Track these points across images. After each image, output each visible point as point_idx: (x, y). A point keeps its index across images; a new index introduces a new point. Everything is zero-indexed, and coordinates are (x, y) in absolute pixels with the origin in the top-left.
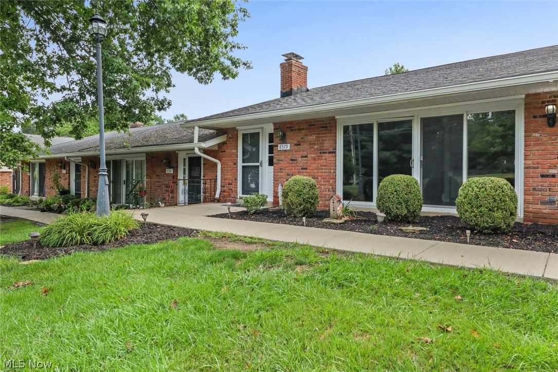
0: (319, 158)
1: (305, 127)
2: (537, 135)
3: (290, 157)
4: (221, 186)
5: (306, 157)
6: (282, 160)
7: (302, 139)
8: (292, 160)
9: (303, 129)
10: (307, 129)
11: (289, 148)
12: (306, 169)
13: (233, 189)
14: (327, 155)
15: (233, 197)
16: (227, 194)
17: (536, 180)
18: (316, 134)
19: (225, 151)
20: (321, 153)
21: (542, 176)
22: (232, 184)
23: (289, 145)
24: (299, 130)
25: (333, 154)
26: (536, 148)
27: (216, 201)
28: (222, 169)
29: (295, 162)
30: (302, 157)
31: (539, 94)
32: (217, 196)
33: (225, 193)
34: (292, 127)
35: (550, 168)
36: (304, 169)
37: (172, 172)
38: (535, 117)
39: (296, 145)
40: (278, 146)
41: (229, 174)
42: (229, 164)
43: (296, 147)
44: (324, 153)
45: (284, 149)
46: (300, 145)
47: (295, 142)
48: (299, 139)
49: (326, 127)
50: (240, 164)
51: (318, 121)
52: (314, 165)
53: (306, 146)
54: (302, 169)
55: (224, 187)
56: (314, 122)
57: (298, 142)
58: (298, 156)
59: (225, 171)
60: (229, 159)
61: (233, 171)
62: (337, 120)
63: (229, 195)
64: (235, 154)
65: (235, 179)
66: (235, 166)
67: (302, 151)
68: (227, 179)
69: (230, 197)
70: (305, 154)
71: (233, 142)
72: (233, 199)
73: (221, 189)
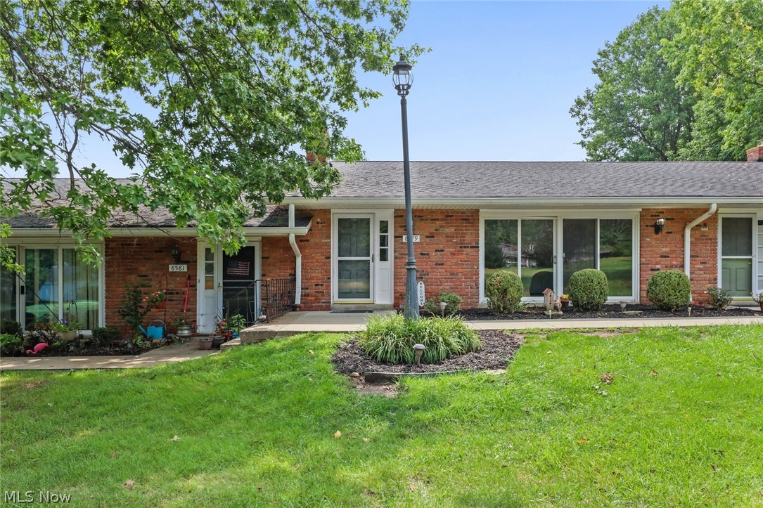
0: (460, 252)
1: (440, 217)
2: (648, 239)
3: (420, 250)
4: (302, 289)
5: (443, 251)
7: (436, 230)
8: (422, 254)
9: (437, 220)
10: (444, 220)
11: (419, 240)
12: (442, 264)
13: (325, 291)
14: (469, 250)
15: (324, 302)
16: (313, 298)
17: (648, 273)
18: (455, 226)
19: (308, 241)
20: (461, 247)
21: (652, 270)
22: (322, 285)
23: (419, 236)
24: (432, 220)
25: (476, 249)
26: (648, 249)
27: (298, 309)
28: (302, 265)
29: (427, 256)
30: (436, 251)
31: (649, 209)
32: (298, 301)
33: (310, 298)
34: (422, 216)
35: (656, 264)
36: (439, 264)
37: (186, 270)
38: (647, 226)
39: (428, 237)
40: (402, 237)
41: (316, 271)
42: (316, 257)
43: (428, 240)
44: (465, 247)
46: (433, 237)
47: (427, 234)
48: (433, 230)
49: (468, 220)
50: (335, 259)
51: (458, 213)
52: (453, 261)
53: (442, 239)
54: (436, 264)
55: (307, 289)
56: (452, 213)
57: (431, 233)
58: (431, 250)
59: (308, 268)
60: (317, 251)
61: (325, 267)
62: (480, 214)
63: (317, 300)
64: (329, 245)
65: (329, 278)
66: (327, 260)
67: (436, 244)
68: (312, 278)
69: (319, 302)
70: (441, 247)
71: (324, 228)
72: (324, 305)
73: (302, 292)
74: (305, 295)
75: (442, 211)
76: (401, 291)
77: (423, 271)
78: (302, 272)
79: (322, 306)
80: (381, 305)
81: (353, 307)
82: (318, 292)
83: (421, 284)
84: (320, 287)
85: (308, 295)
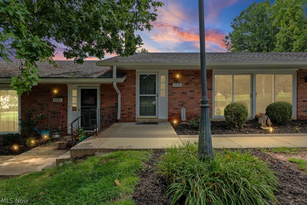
2: (302, 85)
3: (181, 91)
4: (121, 111)
5: (193, 91)
6: (175, 93)
7: (190, 81)
8: (183, 93)
9: (191, 75)
10: (194, 75)
11: (181, 86)
12: (193, 98)
13: (133, 112)
16: (127, 116)
17: (301, 103)
18: (200, 78)
19: (124, 86)
21: (304, 101)
22: (131, 109)
23: (181, 84)
24: (188, 75)
25: (211, 91)
26: (302, 90)
27: (119, 122)
28: (121, 99)
29: (185, 94)
30: (190, 91)
31: (303, 69)
32: (119, 118)
33: (125, 116)
34: (183, 73)
36: (192, 98)
37: (62, 101)
38: (301, 78)
39: (186, 84)
40: (172, 84)
41: (128, 102)
42: (129, 95)
43: (186, 86)
45: (177, 86)
46: (188, 84)
47: (185, 83)
48: (188, 81)
50: (138, 95)
52: (198, 96)
53: (193, 85)
54: (190, 98)
55: (124, 111)
56: (199, 72)
57: (187, 82)
58: (187, 91)
59: (124, 100)
60: (129, 91)
61: (133, 100)
62: (213, 72)
63: (129, 116)
64: (135, 88)
65: (135, 105)
66: (134, 96)
67: (190, 88)
68: (126, 105)
69: (130, 118)
70: (193, 89)
71: (132, 80)
72: (132, 119)
73: (121, 113)
74: (123, 114)
75: (193, 71)
76: (172, 112)
77: (183, 102)
78: (121, 102)
79: (131, 120)
80: (161, 119)
81: (147, 121)
82: (129, 113)
83: (183, 109)
84: (130, 110)
85: (124, 114)
